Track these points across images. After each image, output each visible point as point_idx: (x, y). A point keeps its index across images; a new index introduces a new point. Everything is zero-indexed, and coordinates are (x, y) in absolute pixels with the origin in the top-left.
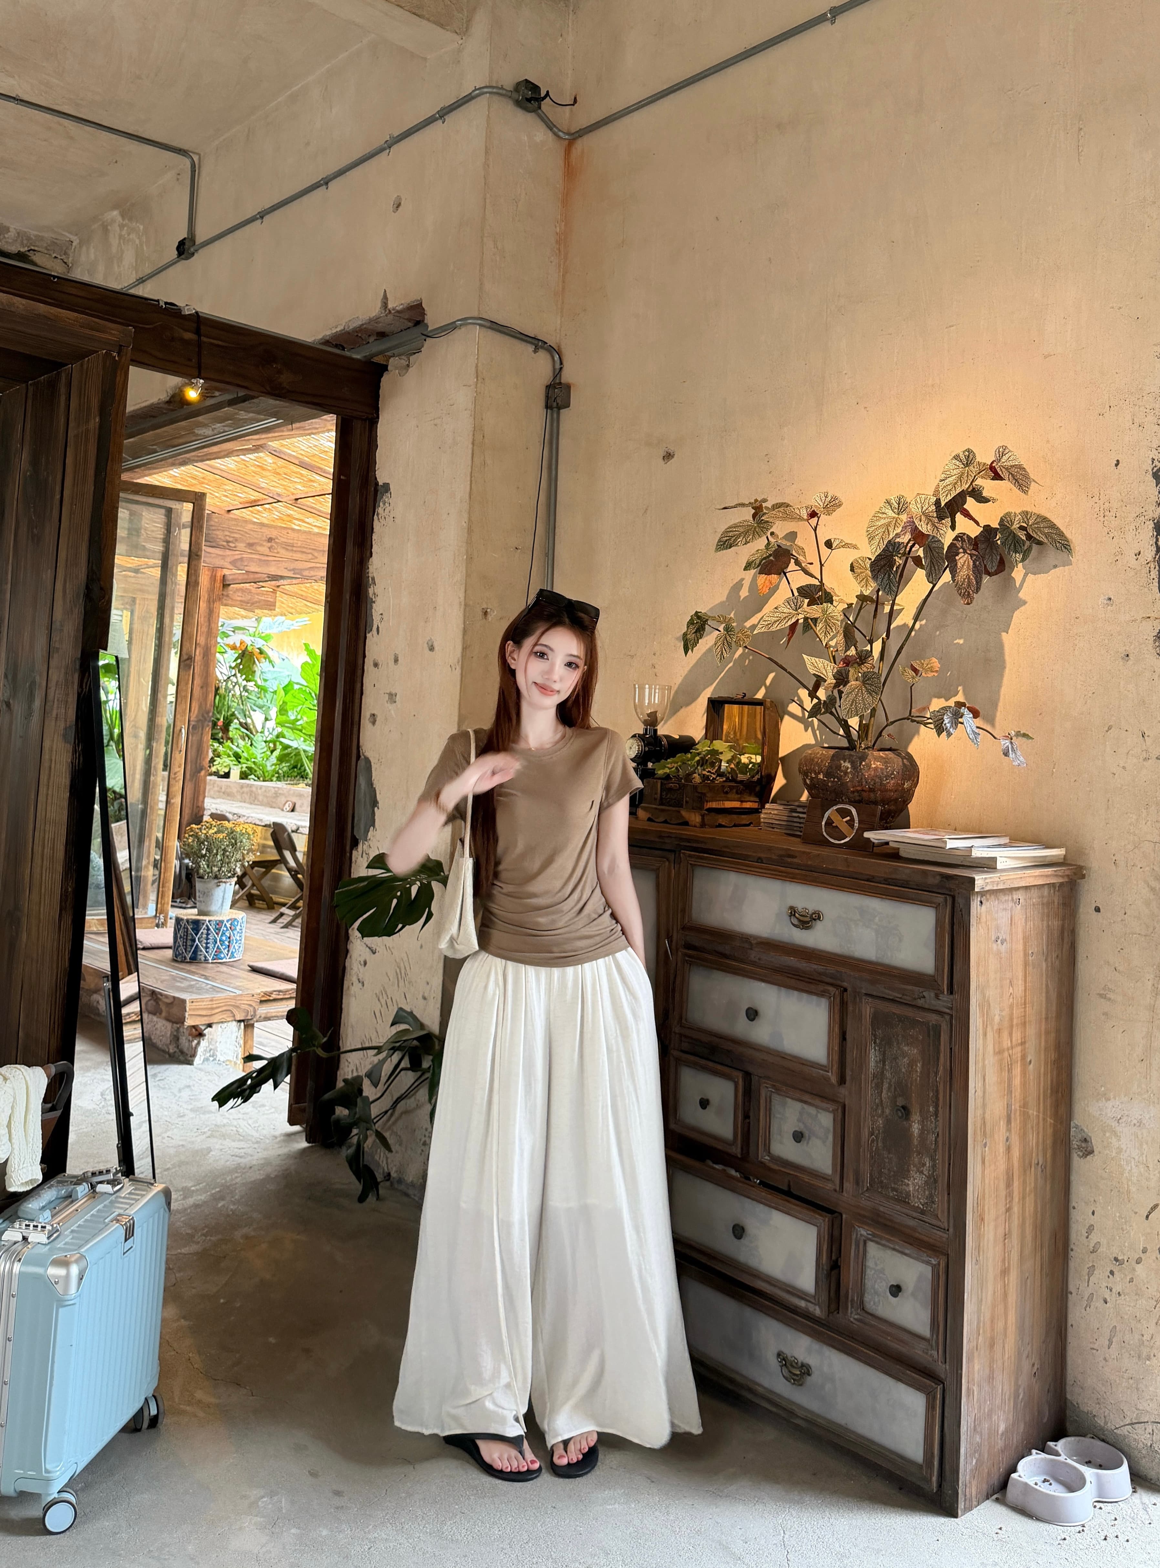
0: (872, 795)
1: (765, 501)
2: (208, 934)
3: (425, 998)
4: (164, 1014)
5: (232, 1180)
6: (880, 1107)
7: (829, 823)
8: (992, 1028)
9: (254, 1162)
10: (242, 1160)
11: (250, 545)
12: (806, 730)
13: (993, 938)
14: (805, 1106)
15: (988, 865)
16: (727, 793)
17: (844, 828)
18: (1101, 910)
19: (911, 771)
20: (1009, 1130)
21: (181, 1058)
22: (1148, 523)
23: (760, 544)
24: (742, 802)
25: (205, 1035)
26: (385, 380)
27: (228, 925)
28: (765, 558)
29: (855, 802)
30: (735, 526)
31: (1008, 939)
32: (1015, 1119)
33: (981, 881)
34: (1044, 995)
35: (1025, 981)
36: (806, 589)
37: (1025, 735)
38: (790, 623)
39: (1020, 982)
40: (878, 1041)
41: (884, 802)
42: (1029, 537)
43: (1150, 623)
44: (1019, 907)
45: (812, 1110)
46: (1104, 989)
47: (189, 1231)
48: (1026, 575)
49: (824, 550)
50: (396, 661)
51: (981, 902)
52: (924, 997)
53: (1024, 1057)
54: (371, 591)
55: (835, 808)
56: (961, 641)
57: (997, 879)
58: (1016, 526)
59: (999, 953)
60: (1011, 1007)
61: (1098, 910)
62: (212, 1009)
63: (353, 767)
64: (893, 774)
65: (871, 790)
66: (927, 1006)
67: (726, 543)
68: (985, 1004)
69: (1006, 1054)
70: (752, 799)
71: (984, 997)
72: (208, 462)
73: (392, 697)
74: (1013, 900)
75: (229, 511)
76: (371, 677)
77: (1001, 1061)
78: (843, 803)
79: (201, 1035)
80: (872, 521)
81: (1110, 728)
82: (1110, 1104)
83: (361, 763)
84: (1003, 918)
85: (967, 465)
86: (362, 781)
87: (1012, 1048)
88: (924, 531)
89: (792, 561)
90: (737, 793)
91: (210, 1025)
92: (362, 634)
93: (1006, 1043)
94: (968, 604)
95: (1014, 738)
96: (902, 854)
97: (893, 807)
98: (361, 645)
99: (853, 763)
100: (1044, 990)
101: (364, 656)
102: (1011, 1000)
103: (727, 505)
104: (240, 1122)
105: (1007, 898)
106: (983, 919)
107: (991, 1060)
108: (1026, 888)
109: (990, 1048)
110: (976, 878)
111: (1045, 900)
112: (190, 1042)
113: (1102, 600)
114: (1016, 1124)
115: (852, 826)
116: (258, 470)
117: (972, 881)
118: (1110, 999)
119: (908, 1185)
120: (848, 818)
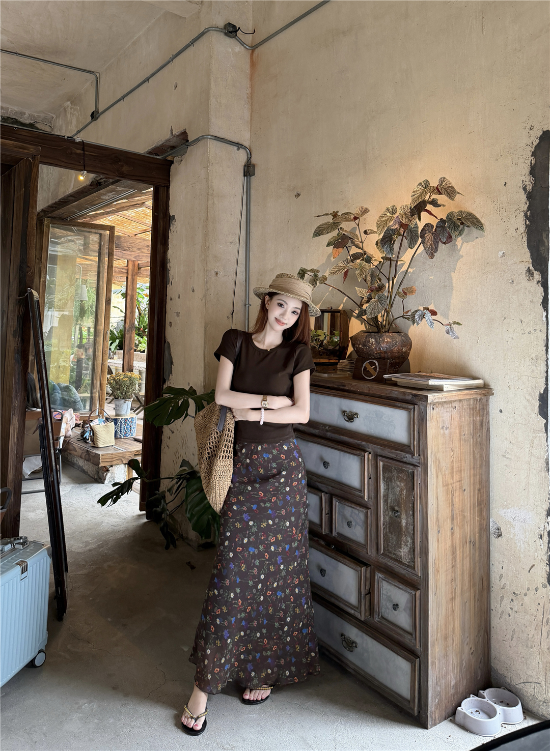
0: (386, 355)
1: (338, 212)
2: (121, 425)
3: (193, 455)
4: (91, 461)
5: (109, 537)
6: (387, 511)
7: (365, 368)
8: (441, 474)
9: (121, 529)
10: (116, 528)
11: (139, 249)
12: (362, 324)
13: (441, 427)
14: (353, 510)
15: (439, 389)
16: (321, 355)
17: (372, 371)
18: (503, 411)
19: (408, 343)
20: (452, 523)
21: (99, 481)
22: (521, 213)
23: (335, 233)
24: (329, 359)
25: (109, 471)
26: (172, 167)
27: (130, 421)
28: (337, 241)
29: (378, 358)
30: (322, 225)
31: (449, 427)
32: (457, 518)
33: (431, 397)
34: (472, 456)
35: (461, 450)
36: (356, 255)
37: (458, 324)
38: (344, 271)
39: (457, 449)
40: (385, 479)
41: (393, 358)
42: (462, 223)
43: (523, 263)
44: (456, 410)
45: (357, 512)
46: (505, 452)
47: (83, 563)
48: (463, 243)
49: (364, 236)
50: (179, 297)
51: (433, 408)
52: (406, 457)
53: (461, 487)
54: (168, 265)
55: (368, 361)
56: (432, 277)
57: (441, 396)
58: (455, 218)
59: (444, 434)
60: (452, 462)
61: (501, 411)
62: (112, 458)
63: (163, 346)
64: (396, 344)
65: (385, 352)
66: (408, 462)
67: (318, 233)
68: (437, 462)
69: (450, 486)
70: (335, 358)
71: (436, 457)
72: (121, 212)
73: (178, 314)
74: (452, 407)
75: (136, 235)
76: (170, 306)
77: (447, 491)
78: (372, 359)
79: (108, 470)
80: (379, 218)
81: (505, 318)
82: (509, 510)
83: (166, 345)
84: (446, 416)
85: (425, 188)
86: (166, 352)
87: (453, 483)
88: (404, 222)
89: (350, 241)
90: (327, 355)
91: (112, 466)
92: (165, 285)
93: (450, 481)
94: (432, 258)
95: (452, 325)
96: (399, 384)
97: (397, 361)
98: (165, 291)
99: (375, 339)
100: (472, 454)
101: (167, 296)
102: (452, 459)
103: (319, 215)
104: (119, 510)
105: (448, 406)
106: (435, 417)
107: (441, 490)
108: (460, 401)
109: (441, 483)
110: (429, 396)
111: (471, 407)
112: (103, 473)
113: (501, 253)
114: (458, 520)
115: (376, 370)
116: (144, 216)
117: (426, 397)
118: (508, 458)
119: (401, 552)
120: (374, 367)
